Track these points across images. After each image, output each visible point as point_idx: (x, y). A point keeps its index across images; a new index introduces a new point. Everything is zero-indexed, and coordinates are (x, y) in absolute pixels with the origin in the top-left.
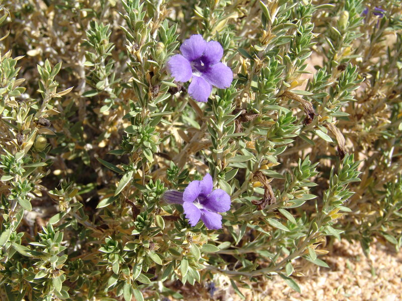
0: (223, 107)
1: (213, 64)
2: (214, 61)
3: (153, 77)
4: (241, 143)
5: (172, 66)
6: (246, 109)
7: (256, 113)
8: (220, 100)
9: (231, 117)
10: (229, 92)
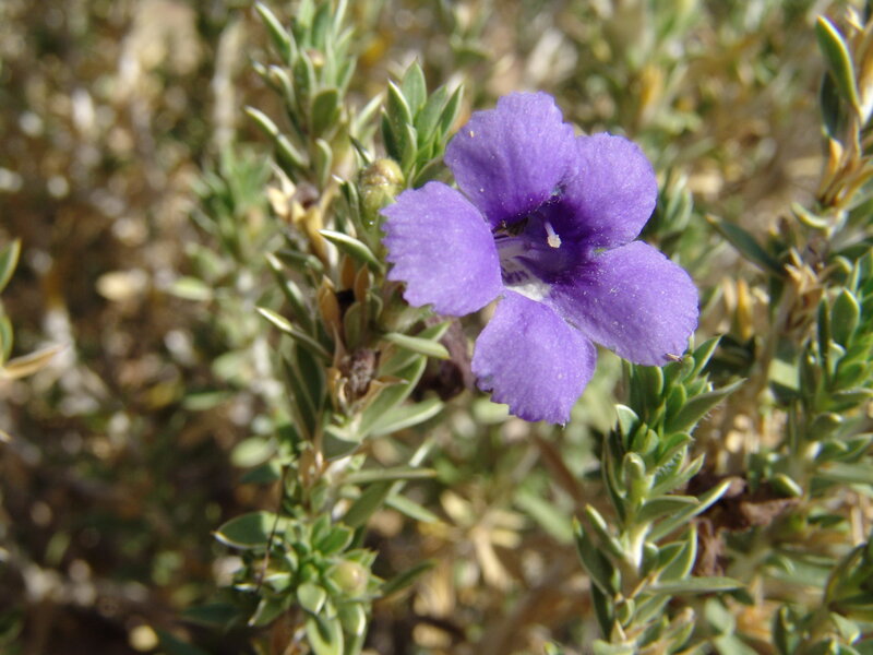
0: (646, 460)
1: (604, 244)
2: (608, 229)
3: (350, 310)
4: (714, 612)
5: (399, 230)
6: (744, 476)
7: (785, 494)
8: (635, 428)
9: (679, 505)
10: (678, 392)
